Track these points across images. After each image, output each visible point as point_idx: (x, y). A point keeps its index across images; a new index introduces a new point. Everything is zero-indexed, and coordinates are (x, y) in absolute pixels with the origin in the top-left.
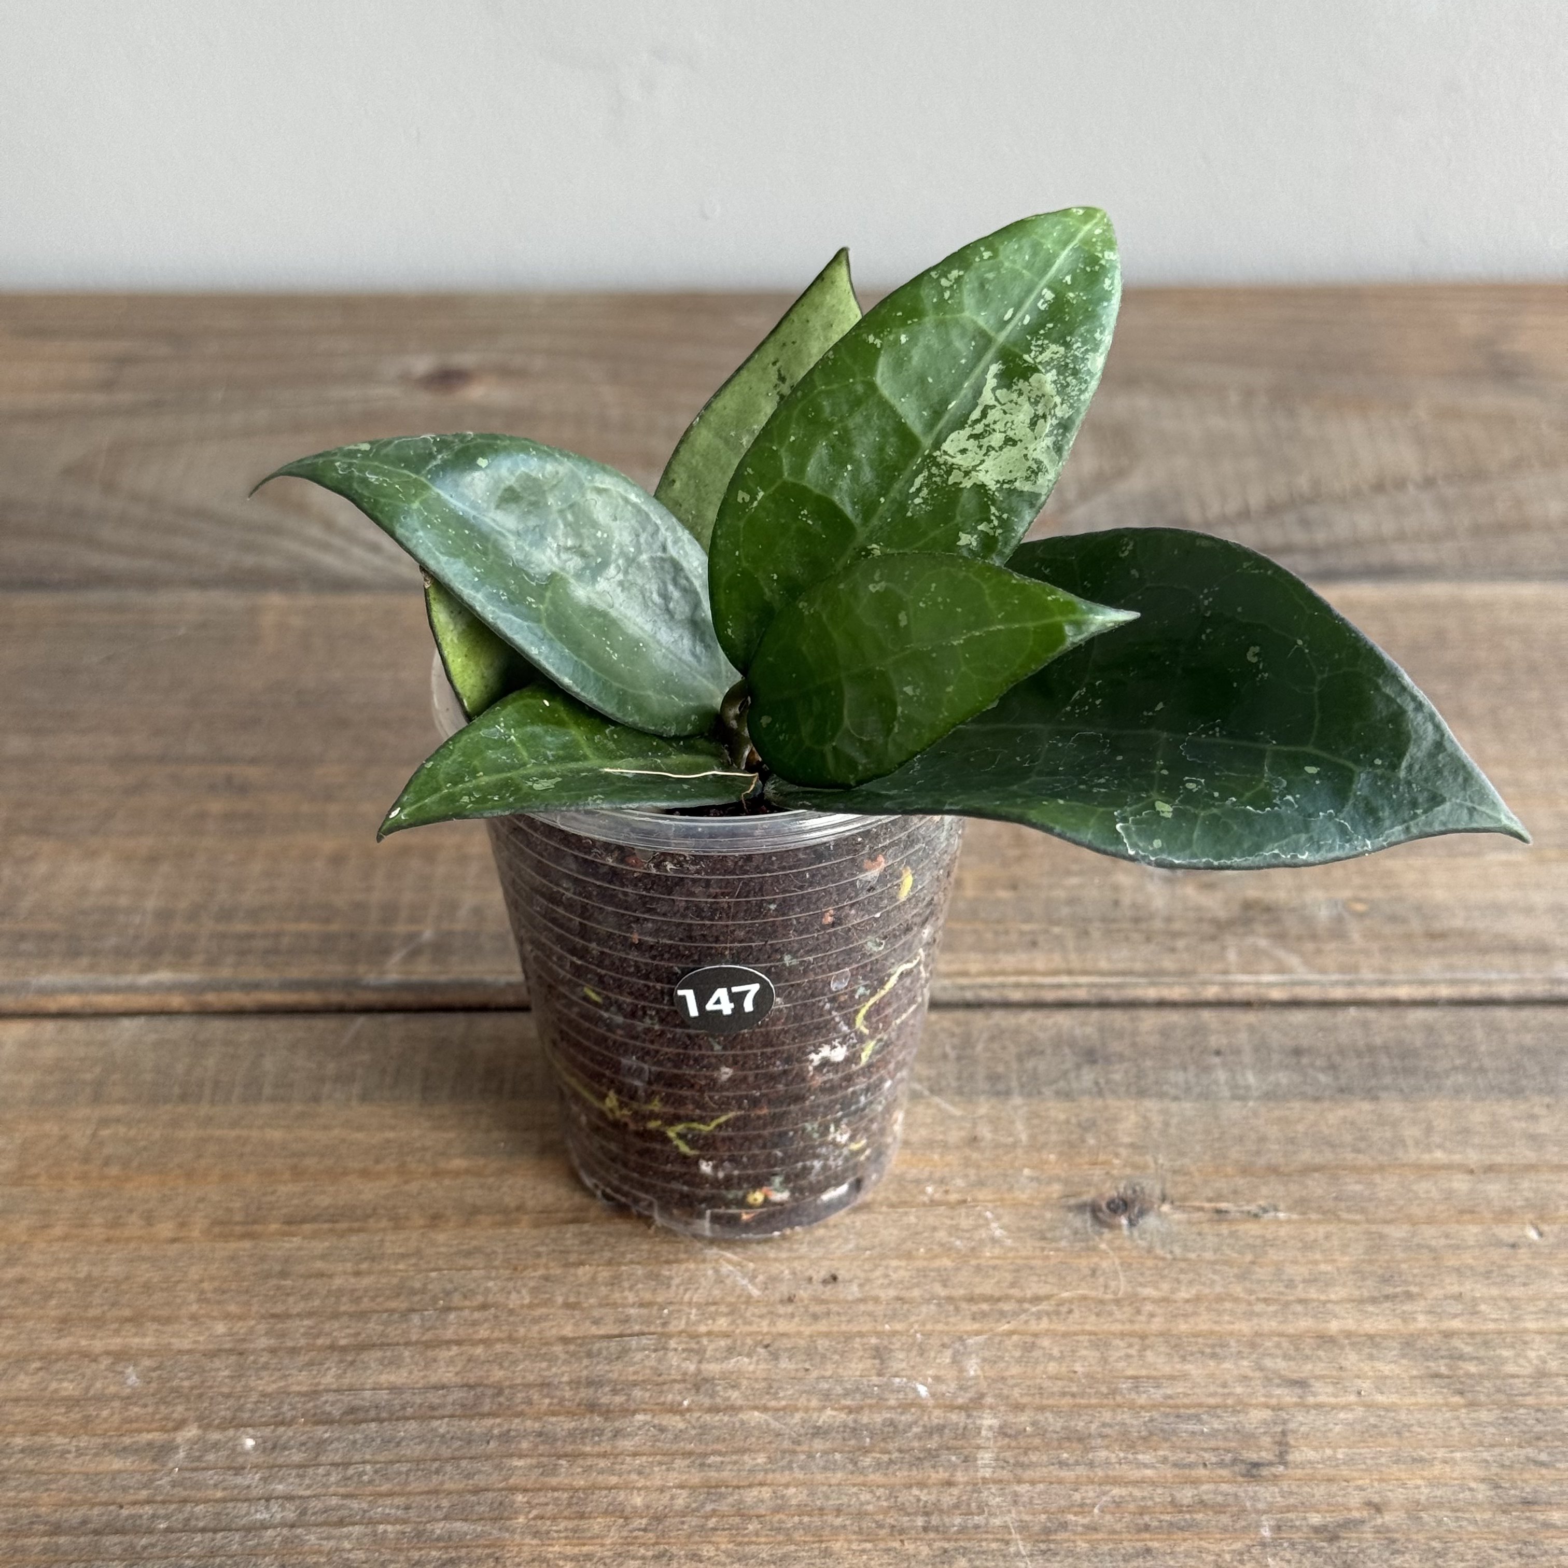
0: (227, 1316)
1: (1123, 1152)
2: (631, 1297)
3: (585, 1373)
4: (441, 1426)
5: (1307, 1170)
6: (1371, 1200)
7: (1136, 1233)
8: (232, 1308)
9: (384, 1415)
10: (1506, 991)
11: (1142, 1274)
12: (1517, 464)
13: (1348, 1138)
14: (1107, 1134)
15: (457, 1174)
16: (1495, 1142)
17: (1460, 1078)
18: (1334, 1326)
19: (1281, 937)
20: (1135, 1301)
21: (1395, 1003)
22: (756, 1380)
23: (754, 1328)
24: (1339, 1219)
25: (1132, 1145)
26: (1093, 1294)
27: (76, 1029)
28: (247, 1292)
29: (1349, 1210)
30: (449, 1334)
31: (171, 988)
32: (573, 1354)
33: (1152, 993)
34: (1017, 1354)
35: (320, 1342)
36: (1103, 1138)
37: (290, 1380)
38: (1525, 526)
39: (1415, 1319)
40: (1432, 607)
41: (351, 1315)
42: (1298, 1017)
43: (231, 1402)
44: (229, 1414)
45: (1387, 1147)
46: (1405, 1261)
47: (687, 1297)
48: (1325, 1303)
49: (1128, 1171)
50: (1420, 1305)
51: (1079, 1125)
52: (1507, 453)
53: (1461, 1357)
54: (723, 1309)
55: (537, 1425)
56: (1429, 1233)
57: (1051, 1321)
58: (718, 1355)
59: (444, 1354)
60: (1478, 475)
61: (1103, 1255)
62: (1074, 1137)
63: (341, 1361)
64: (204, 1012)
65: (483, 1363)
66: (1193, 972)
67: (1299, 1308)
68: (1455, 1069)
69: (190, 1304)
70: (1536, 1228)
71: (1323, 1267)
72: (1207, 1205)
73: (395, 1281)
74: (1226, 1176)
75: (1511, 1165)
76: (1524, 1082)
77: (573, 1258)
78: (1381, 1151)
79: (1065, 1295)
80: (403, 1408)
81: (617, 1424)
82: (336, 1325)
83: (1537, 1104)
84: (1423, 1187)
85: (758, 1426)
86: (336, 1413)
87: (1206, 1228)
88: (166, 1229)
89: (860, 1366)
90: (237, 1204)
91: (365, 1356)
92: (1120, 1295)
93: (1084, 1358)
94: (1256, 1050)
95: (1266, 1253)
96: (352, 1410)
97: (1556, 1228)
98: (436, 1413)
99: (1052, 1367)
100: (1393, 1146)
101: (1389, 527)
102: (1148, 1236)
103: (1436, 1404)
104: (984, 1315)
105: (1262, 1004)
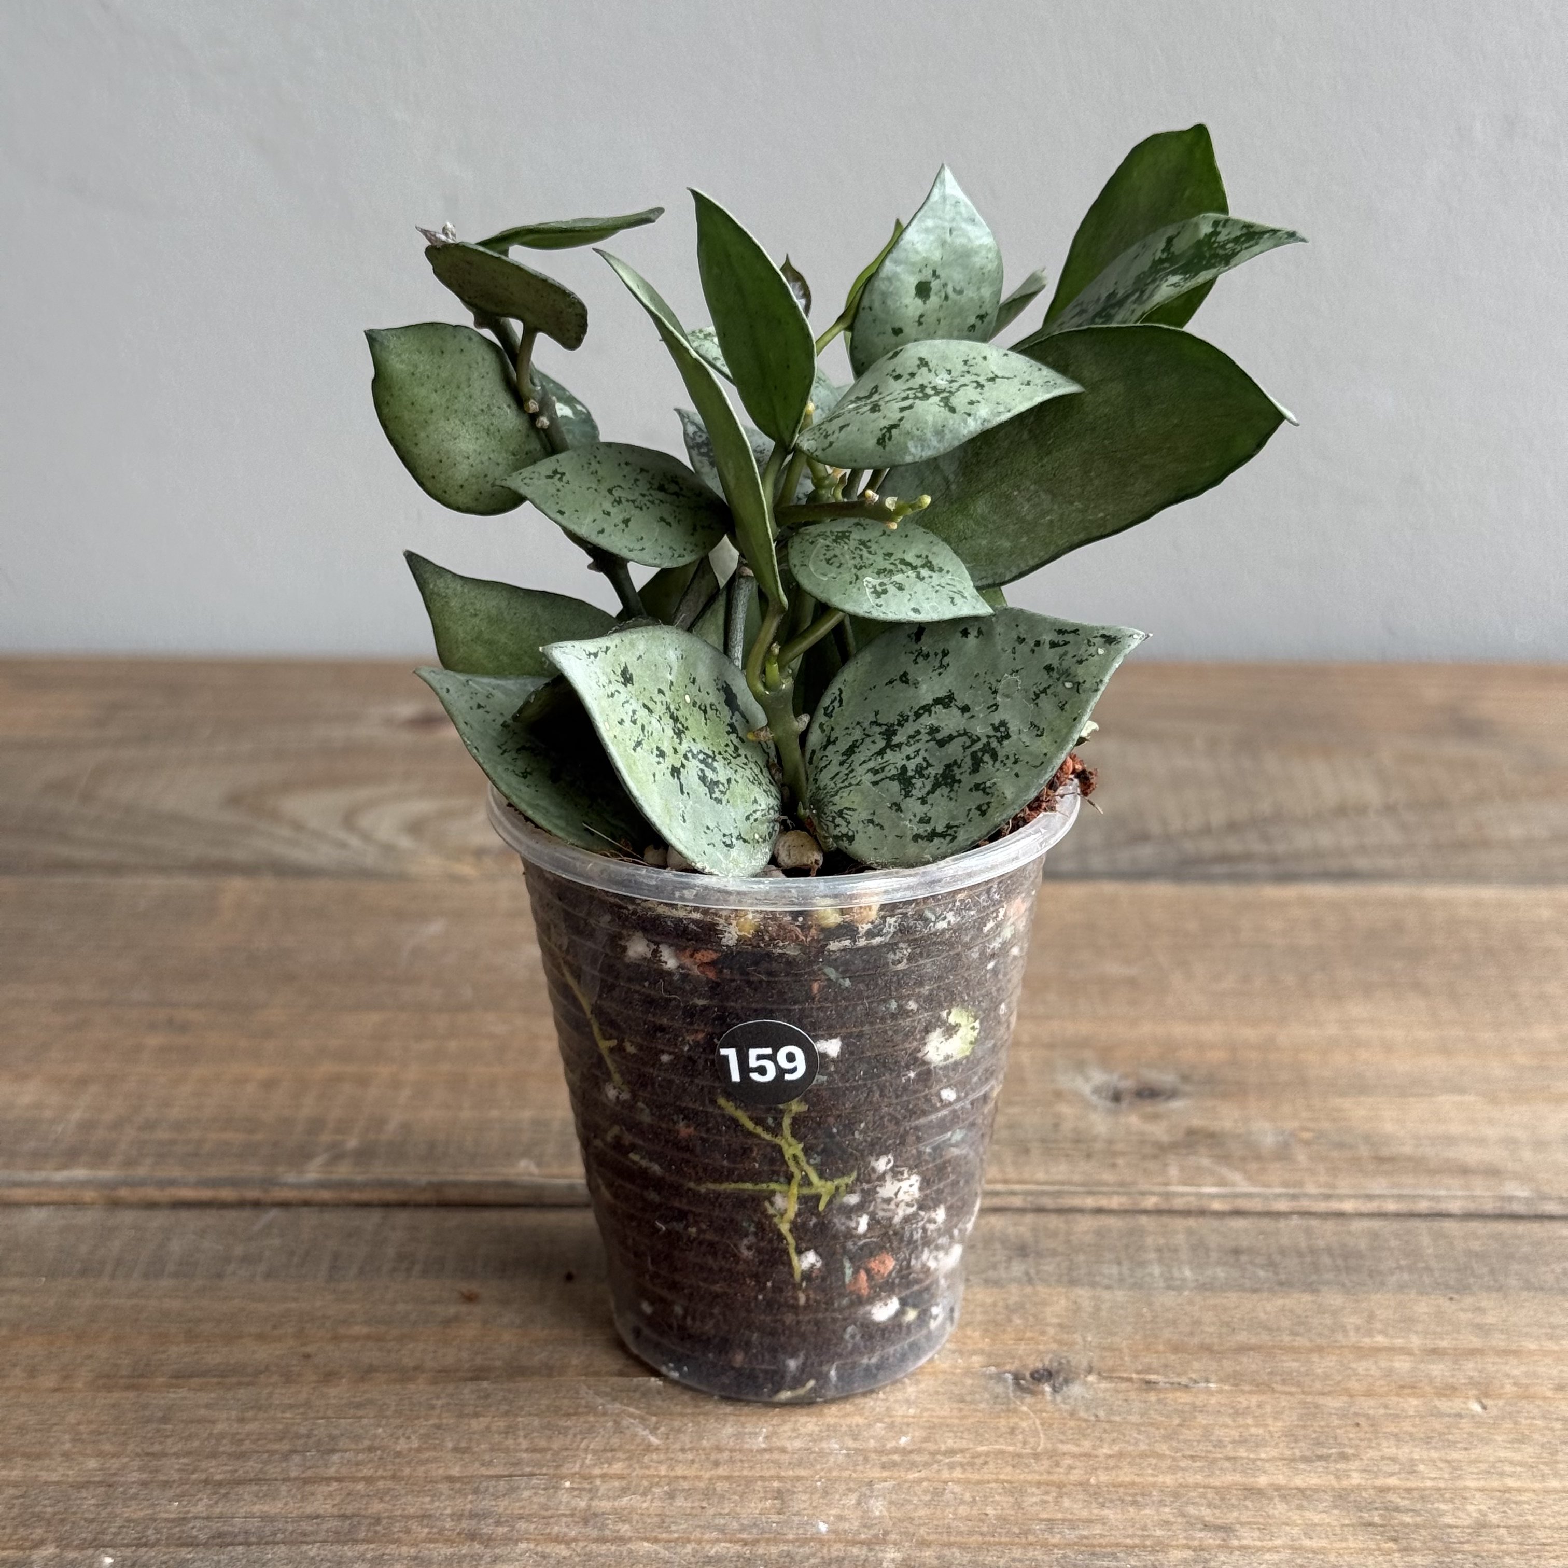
0: (100, 1454)
1: (1051, 1331)
2: (524, 1444)
3: (469, 1506)
4: (313, 1551)
5: (1242, 1349)
6: (1307, 1375)
7: (1059, 1398)
8: (107, 1447)
9: (253, 1539)
10: (1455, 1207)
11: (1063, 1433)
12: (1479, 798)
13: (1286, 1323)
14: (1034, 1316)
15: (356, 1338)
16: (1439, 1329)
17: (1406, 1276)
18: (1262, 1481)
19: (1225, 1159)
20: (1054, 1456)
21: (1340, 1215)
22: (649, 1515)
23: (652, 1472)
24: (1273, 1391)
25: (1060, 1325)
26: (1011, 1449)
28: (125, 1434)
29: (1284, 1382)
30: (332, 1472)
31: (84, 1184)
32: (459, 1491)
33: (1090, 1202)
34: (928, 1498)
35: (194, 1476)
36: (1031, 1318)
37: (158, 1509)
38: (1485, 844)
39: (1348, 1476)
41: (230, 1455)
42: (1239, 1223)
43: (94, 1526)
44: (90, 1537)
45: (1326, 1332)
46: (1340, 1427)
47: (583, 1445)
48: (1254, 1461)
49: (1054, 1346)
50: (1355, 1465)
51: (1007, 1307)
52: (1469, 789)
53: (1397, 1509)
54: (620, 1455)
55: (413, 1551)
56: (1367, 1405)
57: (964, 1470)
58: (611, 1494)
59: (324, 1489)
60: (1440, 804)
61: (1025, 1416)
62: (999, 1317)
63: (215, 1493)
64: (115, 1204)
65: (362, 1496)
66: (1134, 1183)
67: (1227, 1464)
68: (1400, 1268)
69: (63, 1443)
70: (1481, 1402)
71: (1253, 1430)
72: (1134, 1376)
73: (280, 1427)
74: (1156, 1352)
75: (1455, 1349)
76: (1471, 1280)
77: (469, 1410)
78: (1320, 1335)
79: (980, 1449)
80: (274, 1534)
81: (497, 1551)
82: (214, 1463)
83: (1487, 1301)
84: (1361, 1366)
85: (648, 1555)
86: (202, 1537)
87: (1133, 1395)
88: (49, 1381)
89: (760, 1506)
90: (126, 1361)
91: (240, 1489)
92: (1039, 1449)
93: (998, 1503)
94: (1194, 1249)
95: (1195, 1417)
96: (220, 1535)
97: (1501, 1403)
98: (308, 1539)
99: (963, 1510)
100: (1333, 1331)
101: (1349, 841)
102: (1072, 1401)
103: (1368, 1549)
104: (894, 1464)
105: (1202, 1213)
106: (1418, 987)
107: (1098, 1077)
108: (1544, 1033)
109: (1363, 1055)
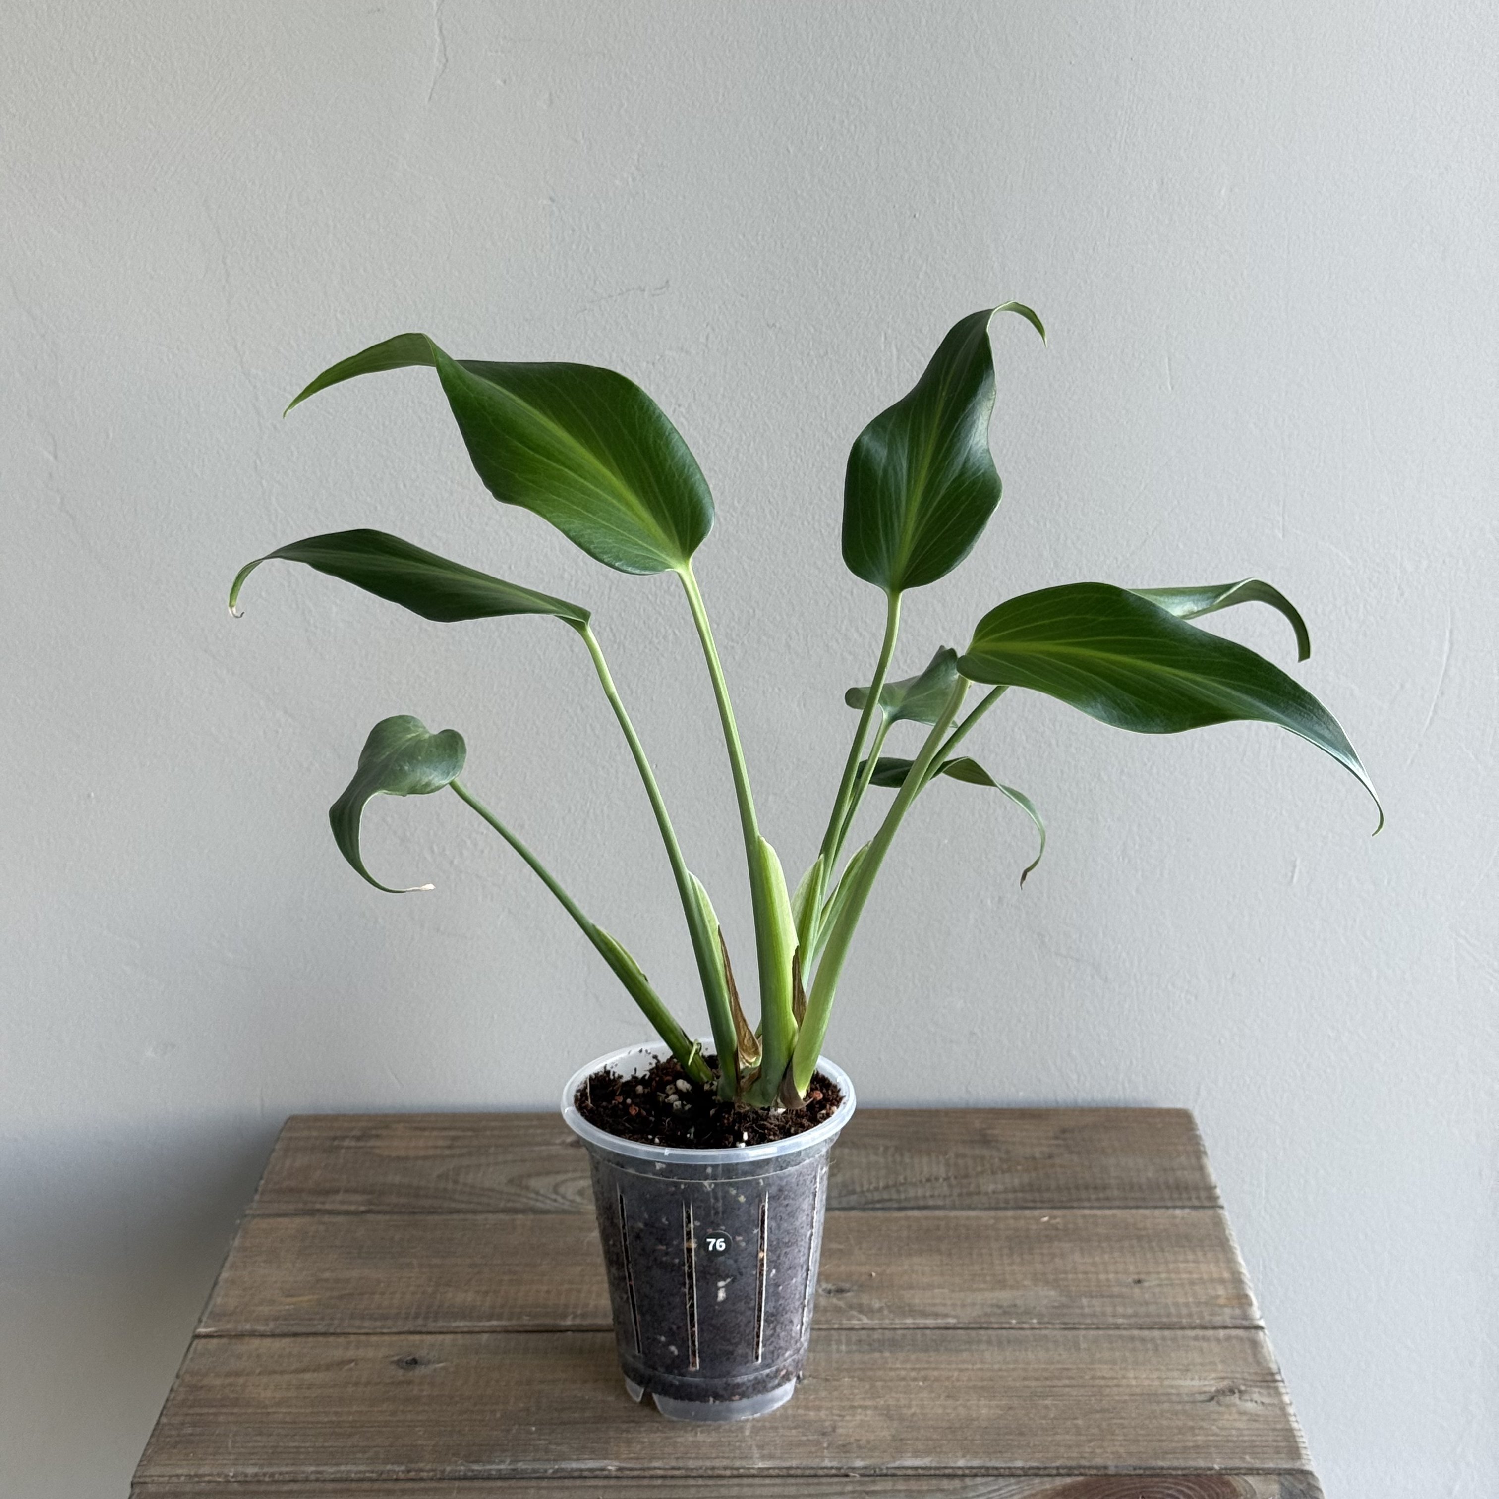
5: (856, 1369)
6: (874, 1376)
10: (931, 1326)
12: (982, 1172)
13: (871, 1362)
16: (916, 1363)
17: (910, 1348)
18: (856, 1404)
19: (862, 1312)
21: (895, 1329)
24: (863, 1381)
27: (468, 1336)
29: (867, 1378)
31: (497, 1326)
38: (979, 1193)
39: (880, 1402)
40: (939, 1219)
42: (864, 1332)
45: (883, 1364)
46: (881, 1390)
48: (854, 1399)
50: (883, 1399)
52: (979, 1169)
53: (891, 1410)
56: (889, 1384)
60: (966, 1176)
64: (507, 1332)
67: (846, 1400)
68: (909, 1345)
70: (923, 1382)
71: (856, 1391)
75: (920, 1368)
78: (881, 1364)
83: (932, 1354)
84: (892, 1373)
94: (847, 1340)
95: (839, 1388)
97: (929, 1382)
100: (885, 1363)
101: (929, 1193)
103: (881, 1420)
105: (852, 1329)
106: (939, 1251)
107: (824, 1285)
108: (977, 1268)
109: (914, 1276)
